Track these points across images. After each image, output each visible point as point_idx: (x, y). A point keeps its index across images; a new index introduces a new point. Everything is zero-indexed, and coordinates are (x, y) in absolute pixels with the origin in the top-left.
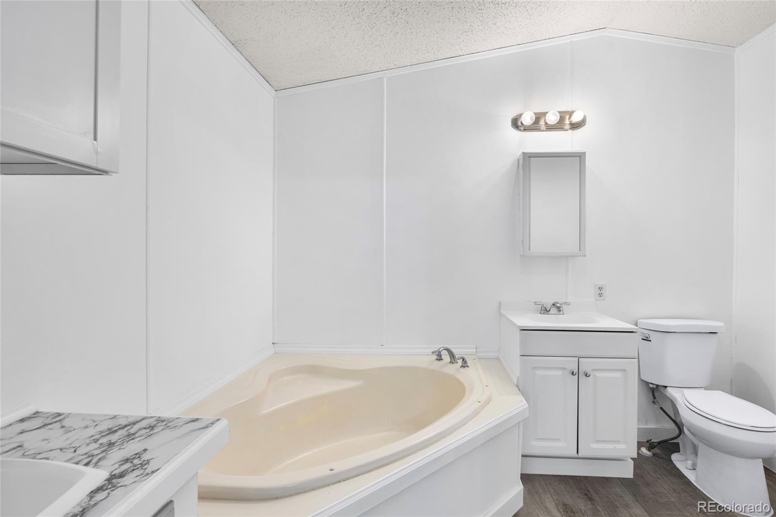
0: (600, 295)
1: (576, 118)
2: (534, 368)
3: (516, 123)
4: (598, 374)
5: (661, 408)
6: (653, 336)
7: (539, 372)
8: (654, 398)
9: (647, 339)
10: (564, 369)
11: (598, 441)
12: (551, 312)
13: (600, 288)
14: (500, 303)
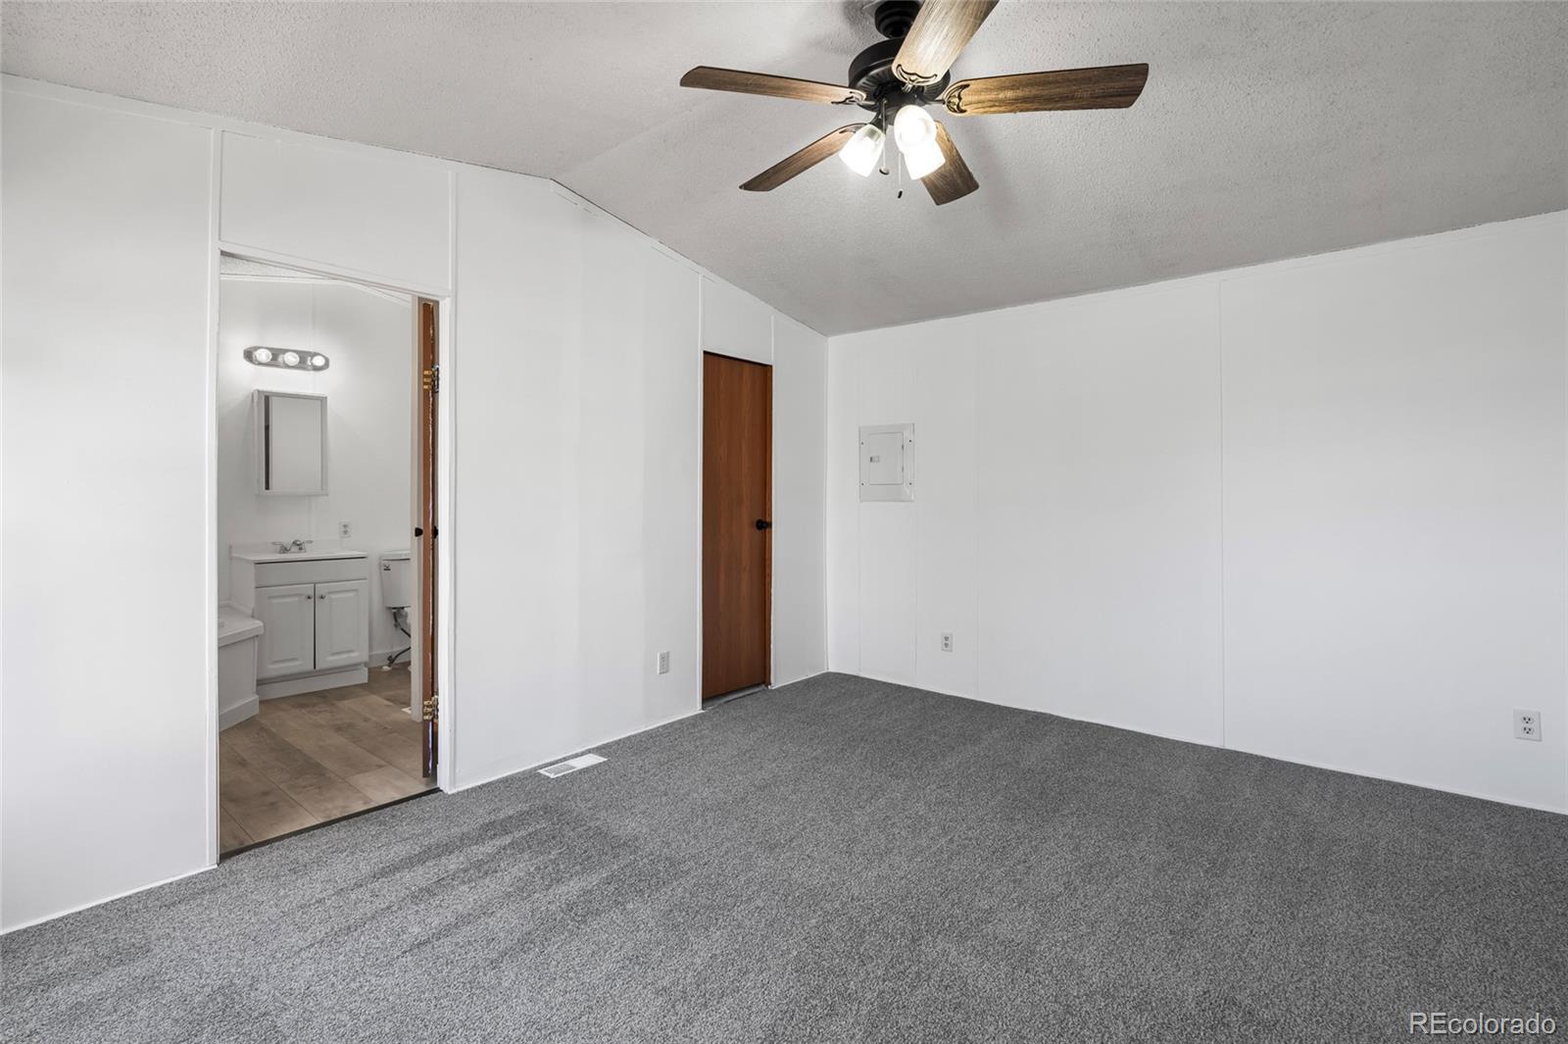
0: (345, 532)
1: (319, 361)
2: (270, 598)
3: (249, 355)
4: (334, 596)
5: (402, 629)
6: (392, 565)
7: (275, 601)
8: (396, 620)
9: (387, 569)
10: (300, 595)
11: (334, 654)
12: (293, 550)
13: (345, 526)
14: (231, 547)
